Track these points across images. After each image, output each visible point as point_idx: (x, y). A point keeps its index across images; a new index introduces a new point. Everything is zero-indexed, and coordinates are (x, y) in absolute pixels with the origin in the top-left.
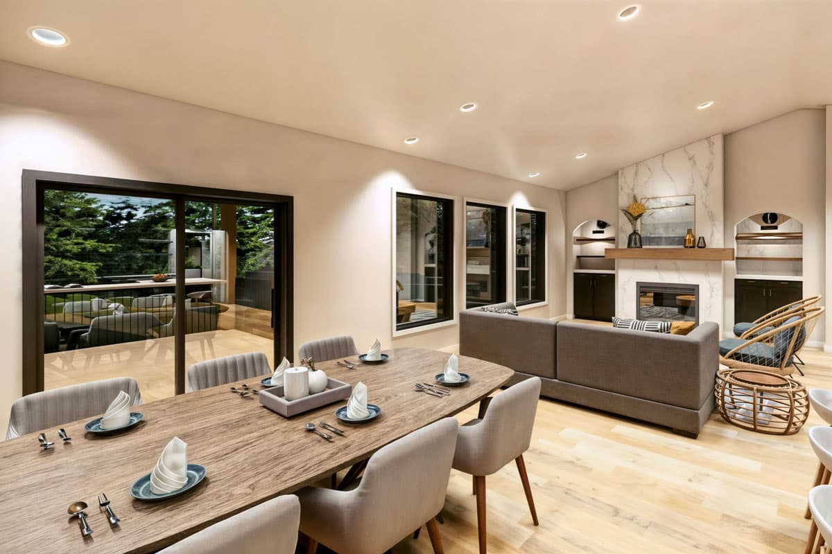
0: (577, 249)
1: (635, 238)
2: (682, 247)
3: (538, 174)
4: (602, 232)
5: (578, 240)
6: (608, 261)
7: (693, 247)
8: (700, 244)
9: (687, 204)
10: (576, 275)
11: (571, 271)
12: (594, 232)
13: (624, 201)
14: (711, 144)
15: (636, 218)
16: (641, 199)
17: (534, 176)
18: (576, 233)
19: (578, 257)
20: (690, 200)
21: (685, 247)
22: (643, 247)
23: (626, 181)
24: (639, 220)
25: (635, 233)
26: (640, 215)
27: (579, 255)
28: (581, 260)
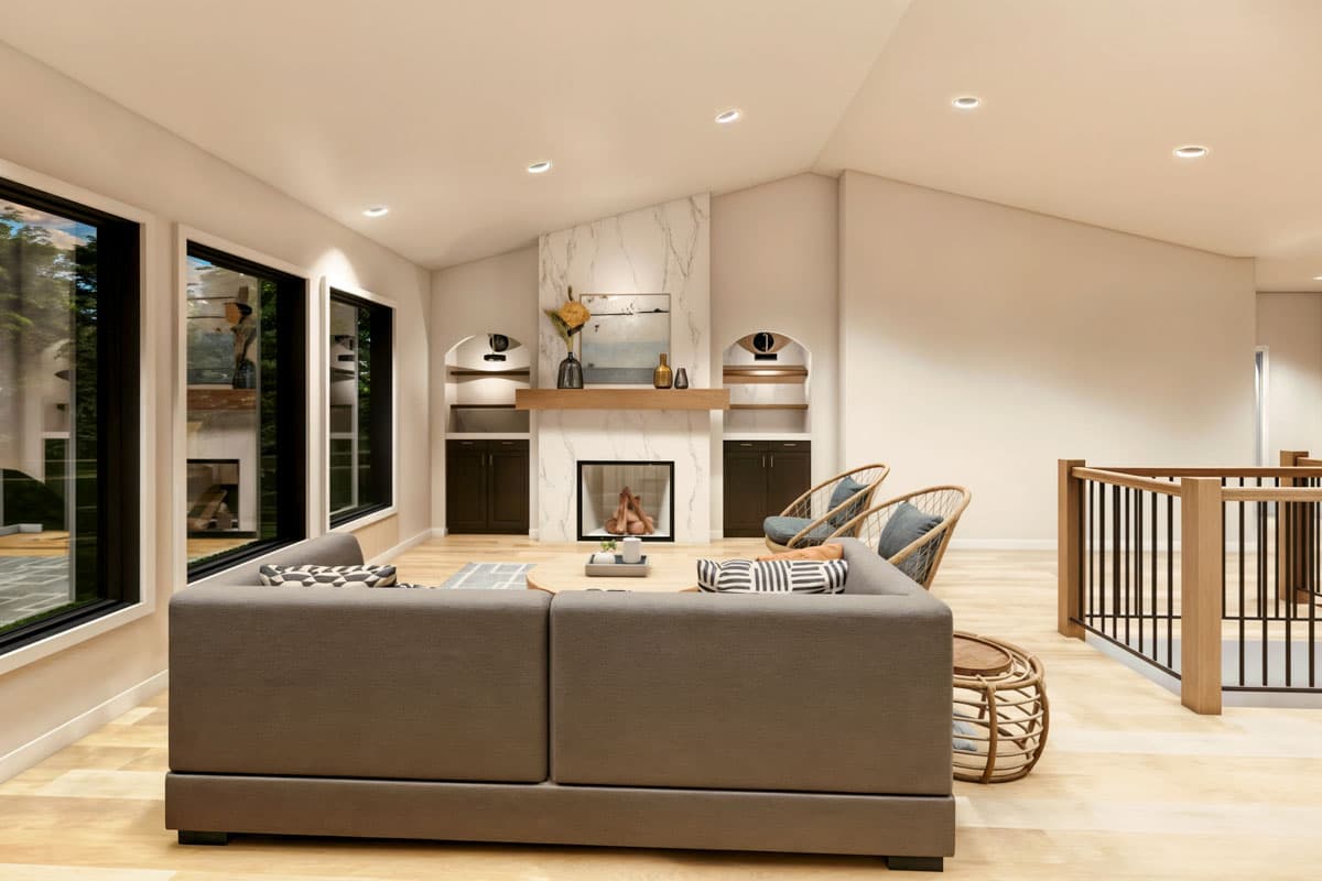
0: (451, 392)
1: (571, 369)
2: (652, 387)
3: (384, 212)
4: (503, 358)
5: (453, 373)
6: (516, 415)
7: (669, 387)
8: (679, 382)
9: (657, 311)
10: (449, 443)
11: (443, 435)
12: (487, 358)
13: (550, 298)
14: (695, 210)
15: (570, 333)
16: (581, 296)
17: (371, 215)
18: (451, 360)
19: (453, 407)
20: (661, 304)
21: (658, 387)
22: (586, 387)
23: (552, 257)
24: (576, 336)
25: (570, 359)
26: (579, 328)
27: (455, 403)
28: (461, 414)
